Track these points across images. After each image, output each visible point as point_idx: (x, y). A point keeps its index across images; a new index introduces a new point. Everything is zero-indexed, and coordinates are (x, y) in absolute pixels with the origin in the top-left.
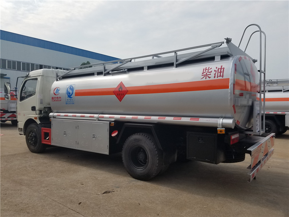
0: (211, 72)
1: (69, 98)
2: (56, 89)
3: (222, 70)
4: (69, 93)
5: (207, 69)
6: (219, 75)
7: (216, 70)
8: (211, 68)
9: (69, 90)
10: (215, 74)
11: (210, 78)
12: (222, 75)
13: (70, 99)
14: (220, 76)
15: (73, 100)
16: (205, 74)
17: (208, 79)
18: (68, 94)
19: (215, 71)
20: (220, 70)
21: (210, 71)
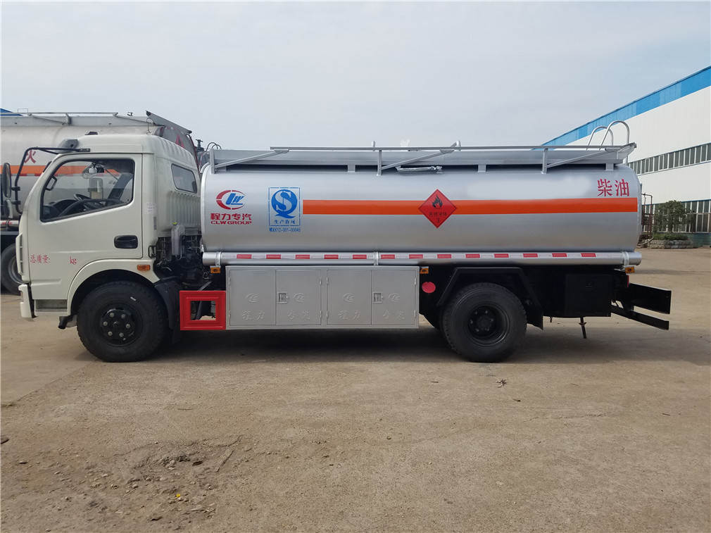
0: (611, 187)
1: (281, 218)
2: (229, 194)
3: (626, 185)
4: (283, 206)
5: (603, 181)
6: (623, 192)
7: (618, 184)
8: (609, 182)
9: (279, 199)
10: (617, 190)
11: (610, 195)
12: (626, 192)
13: (285, 219)
14: (625, 194)
15: (296, 223)
16: (602, 188)
17: (608, 196)
18: (278, 208)
19: (616, 186)
20: (622, 185)
21: (608, 185)
